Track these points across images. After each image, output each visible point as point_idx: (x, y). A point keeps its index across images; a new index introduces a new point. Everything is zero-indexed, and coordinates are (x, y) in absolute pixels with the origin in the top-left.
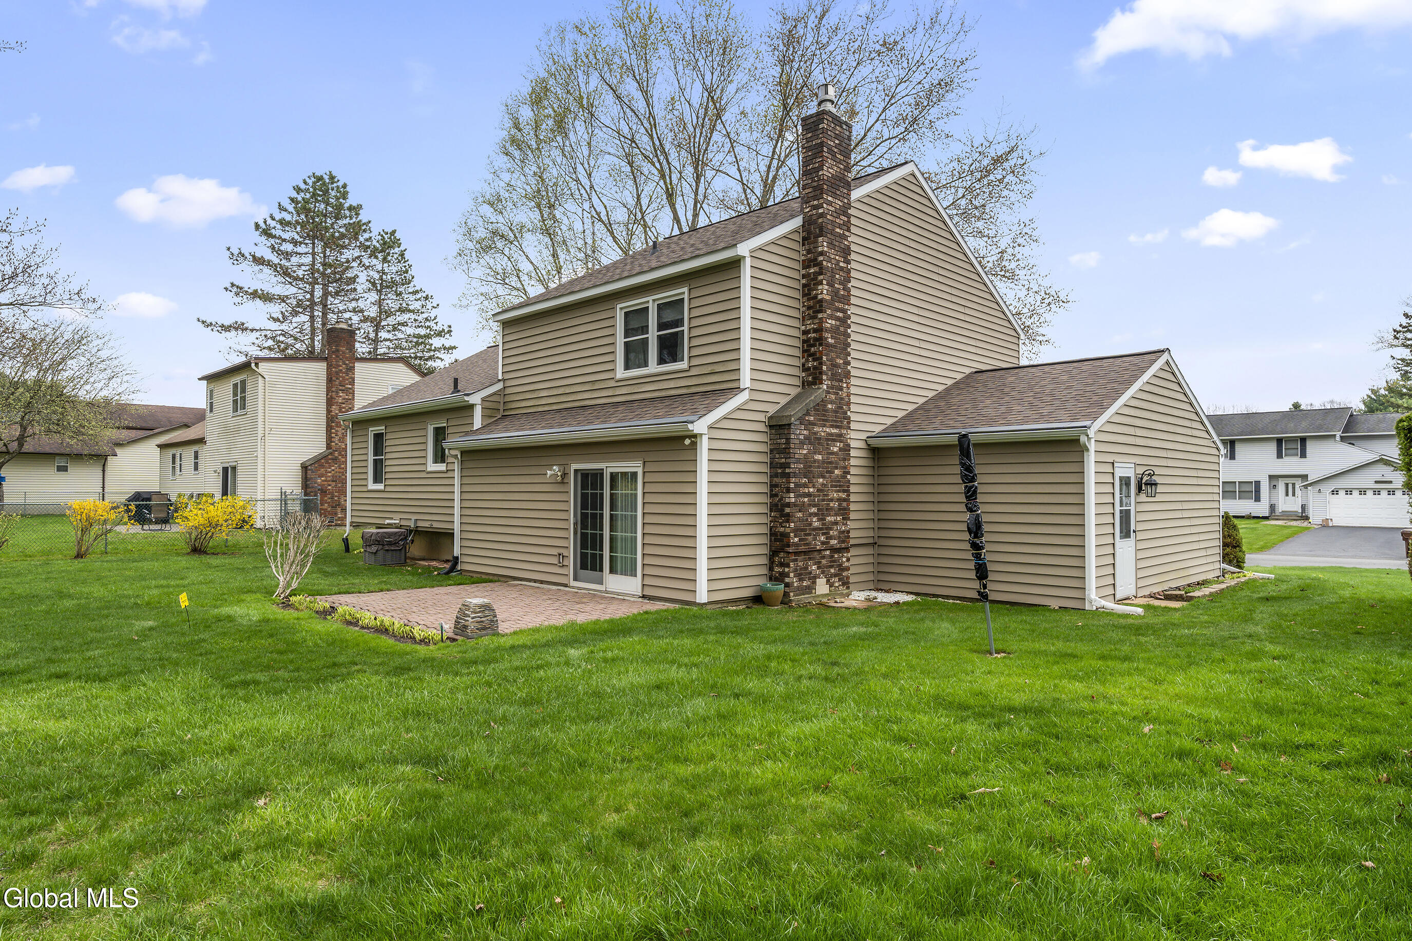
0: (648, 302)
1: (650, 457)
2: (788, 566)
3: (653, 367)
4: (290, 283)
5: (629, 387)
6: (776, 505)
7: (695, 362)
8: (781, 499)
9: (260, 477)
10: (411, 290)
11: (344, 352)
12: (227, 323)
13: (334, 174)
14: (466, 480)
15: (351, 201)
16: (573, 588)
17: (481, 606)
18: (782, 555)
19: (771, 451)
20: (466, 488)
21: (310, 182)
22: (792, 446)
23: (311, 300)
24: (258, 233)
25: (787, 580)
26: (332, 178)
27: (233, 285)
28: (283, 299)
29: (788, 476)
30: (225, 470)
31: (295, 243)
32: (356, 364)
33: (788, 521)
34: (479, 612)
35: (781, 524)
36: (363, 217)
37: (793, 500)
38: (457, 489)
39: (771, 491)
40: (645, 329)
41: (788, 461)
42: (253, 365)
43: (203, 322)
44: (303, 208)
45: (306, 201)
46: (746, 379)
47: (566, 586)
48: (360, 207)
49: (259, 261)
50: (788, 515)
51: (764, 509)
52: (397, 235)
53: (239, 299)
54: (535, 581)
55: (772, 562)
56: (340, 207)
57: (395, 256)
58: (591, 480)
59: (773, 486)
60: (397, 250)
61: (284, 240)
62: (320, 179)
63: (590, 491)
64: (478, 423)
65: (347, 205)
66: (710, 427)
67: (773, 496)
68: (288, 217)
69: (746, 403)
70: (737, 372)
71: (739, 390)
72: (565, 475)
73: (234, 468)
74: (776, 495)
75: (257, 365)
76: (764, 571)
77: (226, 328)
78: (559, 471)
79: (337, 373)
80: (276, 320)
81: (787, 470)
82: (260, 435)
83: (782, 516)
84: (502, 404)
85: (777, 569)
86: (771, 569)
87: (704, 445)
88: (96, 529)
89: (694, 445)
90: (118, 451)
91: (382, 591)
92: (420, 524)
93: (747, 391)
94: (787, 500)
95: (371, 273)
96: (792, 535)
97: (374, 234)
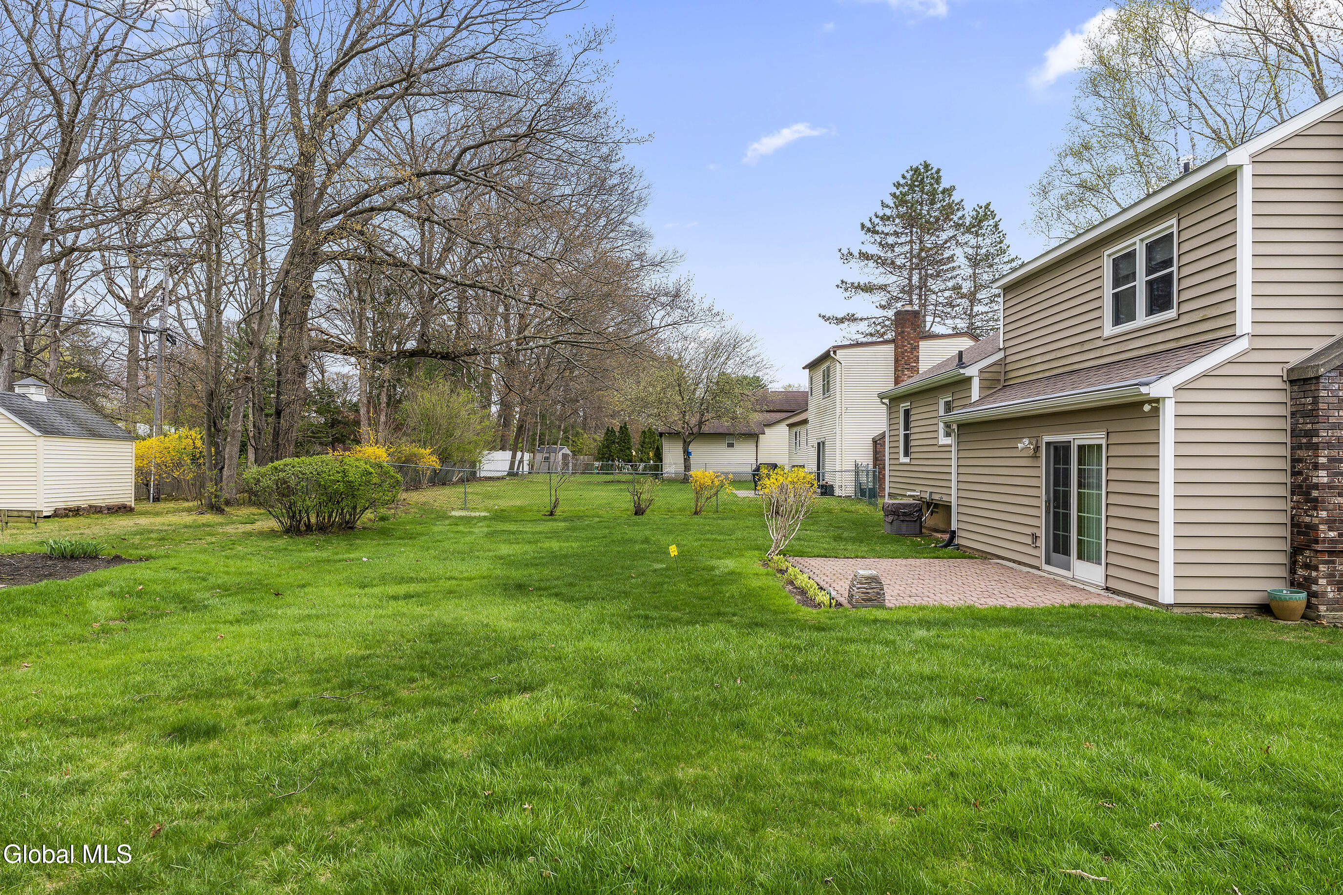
0: (1135, 243)
1: (1114, 426)
2: (1316, 569)
3: (1142, 319)
4: (891, 273)
5: (1116, 346)
6: (1300, 486)
7: (1185, 308)
8: (1306, 479)
9: (838, 452)
10: (1006, 260)
11: (909, 333)
12: (840, 316)
13: (928, 162)
14: (962, 454)
15: (945, 184)
16: (1044, 571)
17: (867, 578)
18: (1307, 553)
19: (1293, 414)
20: (962, 462)
21: (908, 176)
22: (1321, 406)
23: (910, 284)
24: (864, 232)
25: (1314, 588)
26: (927, 166)
27: (842, 282)
28: (883, 288)
29: (1316, 447)
30: (819, 444)
31: (896, 234)
32: (920, 343)
33: (1315, 508)
34: (866, 583)
35: (1306, 511)
36: (956, 197)
37: (1325, 480)
38: (954, 463)
39: (1293, 467)
40: (1132, 276)
41: (1316, 426)
42: (832, 353)
43: (824, 317)
44: (901, 200)
45: (904, 195)
46: (1244, 322)
47: (1038, 568)
48: (953, 188)
49: (865, 256)
50: (1316, 500)
51: (1281, 491)
52: (992, 208)
53: (847, 294)
54: (1014, 561)
55: (1293, 563)
56: (933, 193)
57: (989, 228)
58: (1060, 452)
59: (1295, 461)
60: (991, 222)
61: (887, 234)
62: (916, 170)
63: (1061, 466)
64: (975, 395)
65: (941, 189)
66: (1178, 389)
67: (1294, 474)
68: (888, 212)
69: (1245, 353)
70: (1232, 316)
71: (1234, 337)
72: (1037, 449)
73: (824, 443)
74: (1300, 473)
75: (835, 352)
76: (1283, 572)
77: (841, 321)
78: (1030, 443)
79: (903, 353)
80: (883, 307)
81: (1315, 440)
82: (838, 414)
83: (1307, 501)
84: (1003, 373)
85: (1300, 572)
86: (1293, 571)
87: (1169, 411)
88: (707, 494)
89: (1155, 413)
90: (767, 430)
91: (857, 557)
92: (936, 497)
93: (1246, 338)
94: (1315, 480)
95: (966, 249)
96: (1322, 527)
97: (968, 213)
